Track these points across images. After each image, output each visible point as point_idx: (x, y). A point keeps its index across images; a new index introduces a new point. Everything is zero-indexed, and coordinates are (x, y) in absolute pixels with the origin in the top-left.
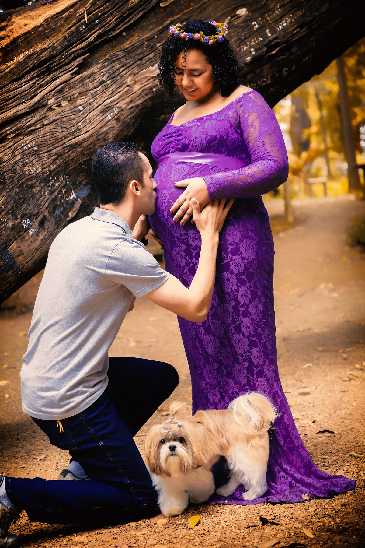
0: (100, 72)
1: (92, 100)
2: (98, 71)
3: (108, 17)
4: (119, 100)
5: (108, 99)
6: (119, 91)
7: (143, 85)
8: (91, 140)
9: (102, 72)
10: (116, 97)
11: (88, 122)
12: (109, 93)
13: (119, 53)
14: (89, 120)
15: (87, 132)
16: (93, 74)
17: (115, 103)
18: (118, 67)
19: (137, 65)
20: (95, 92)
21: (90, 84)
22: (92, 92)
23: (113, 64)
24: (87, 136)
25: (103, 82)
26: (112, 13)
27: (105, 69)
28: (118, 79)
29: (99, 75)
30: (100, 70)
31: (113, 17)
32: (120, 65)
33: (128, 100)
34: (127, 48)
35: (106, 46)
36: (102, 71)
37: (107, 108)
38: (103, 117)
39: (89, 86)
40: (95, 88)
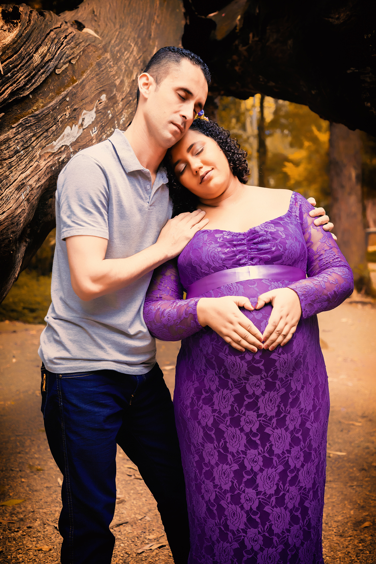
0: (15, 138)
1: (7, 173)
2: (13, 137)
3: (18, 72)
4: (30, 177)
5: (22, 173)
6: (31, 165)
7: (47, 162)
8: (6, 224)
9: (16, 139)
10: (28, 172)
11: (5, 200)
12: (23, 166)
13: (31, 118)
14: (6, 198)
15: (4, 212)
16: (8, 140)
17: (28, 179)
18: (30, 135)
19: (45, 137)
20: (10, 163)
21: (5, 152)
22: (7, 162)
23: (26, 132)
24: (3, 218)
25: (17, 152)
26: (20, 69)
27: (19, 136)
28: (30, 150)
29: (14, 142)
30: (15, 137)
31: (23, 73)
32: (32, 134)
33: (36, 177)
34: (38, 115)
35: (15, 108)
36: (16, 137)
37: (22, 184)
38: (18, 196)
39: (5, 154)
40: (10, 158)
